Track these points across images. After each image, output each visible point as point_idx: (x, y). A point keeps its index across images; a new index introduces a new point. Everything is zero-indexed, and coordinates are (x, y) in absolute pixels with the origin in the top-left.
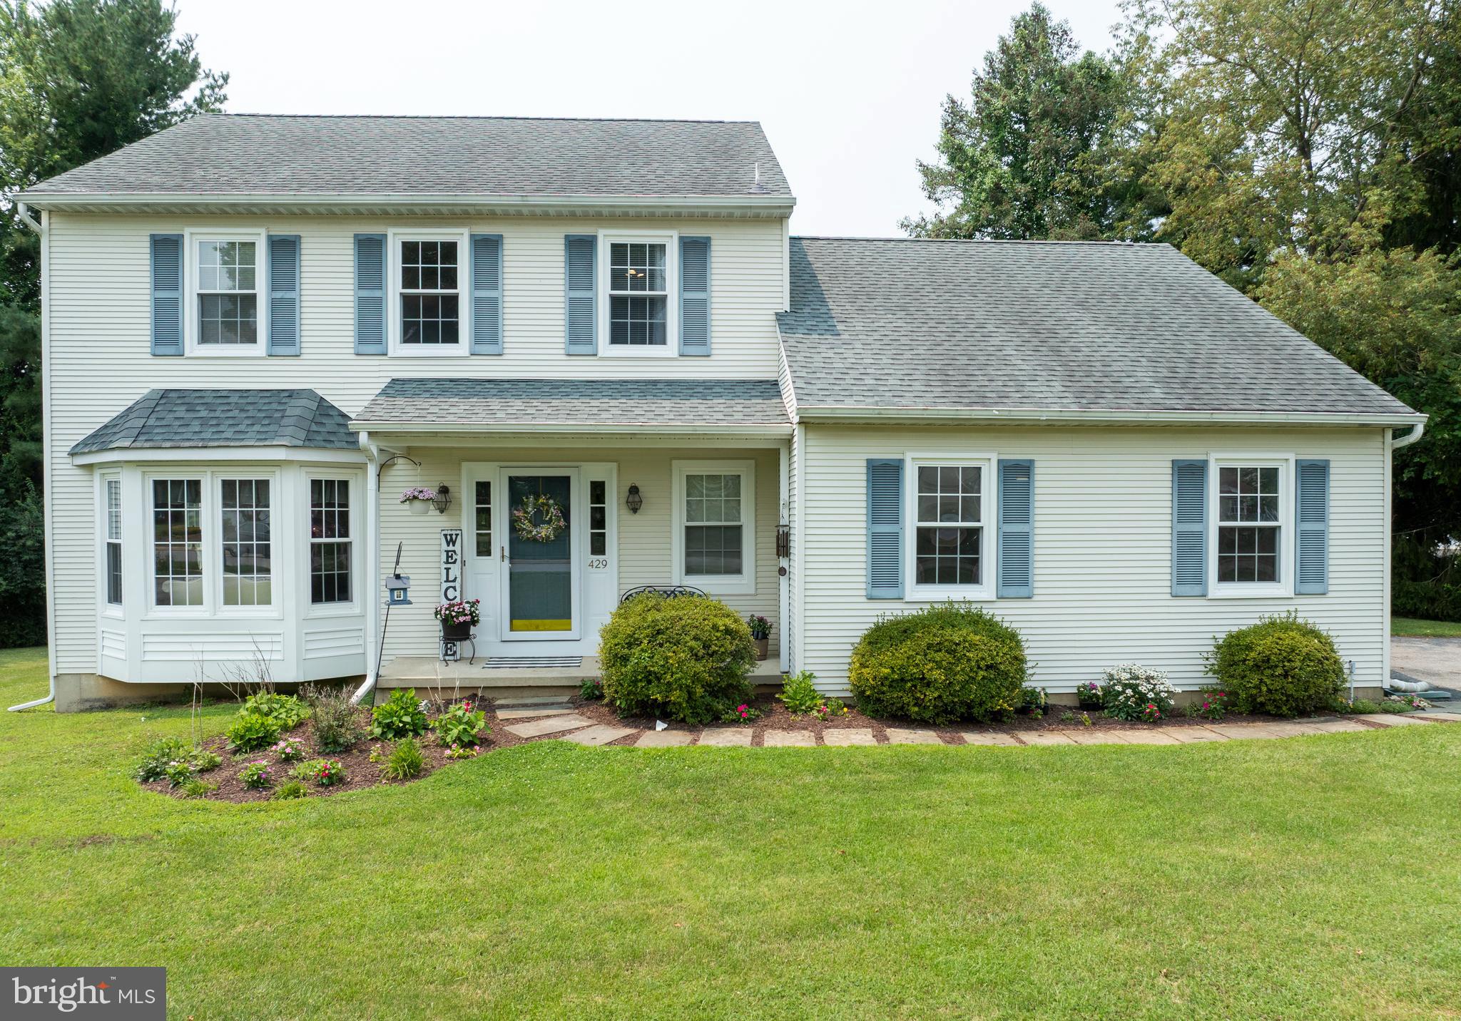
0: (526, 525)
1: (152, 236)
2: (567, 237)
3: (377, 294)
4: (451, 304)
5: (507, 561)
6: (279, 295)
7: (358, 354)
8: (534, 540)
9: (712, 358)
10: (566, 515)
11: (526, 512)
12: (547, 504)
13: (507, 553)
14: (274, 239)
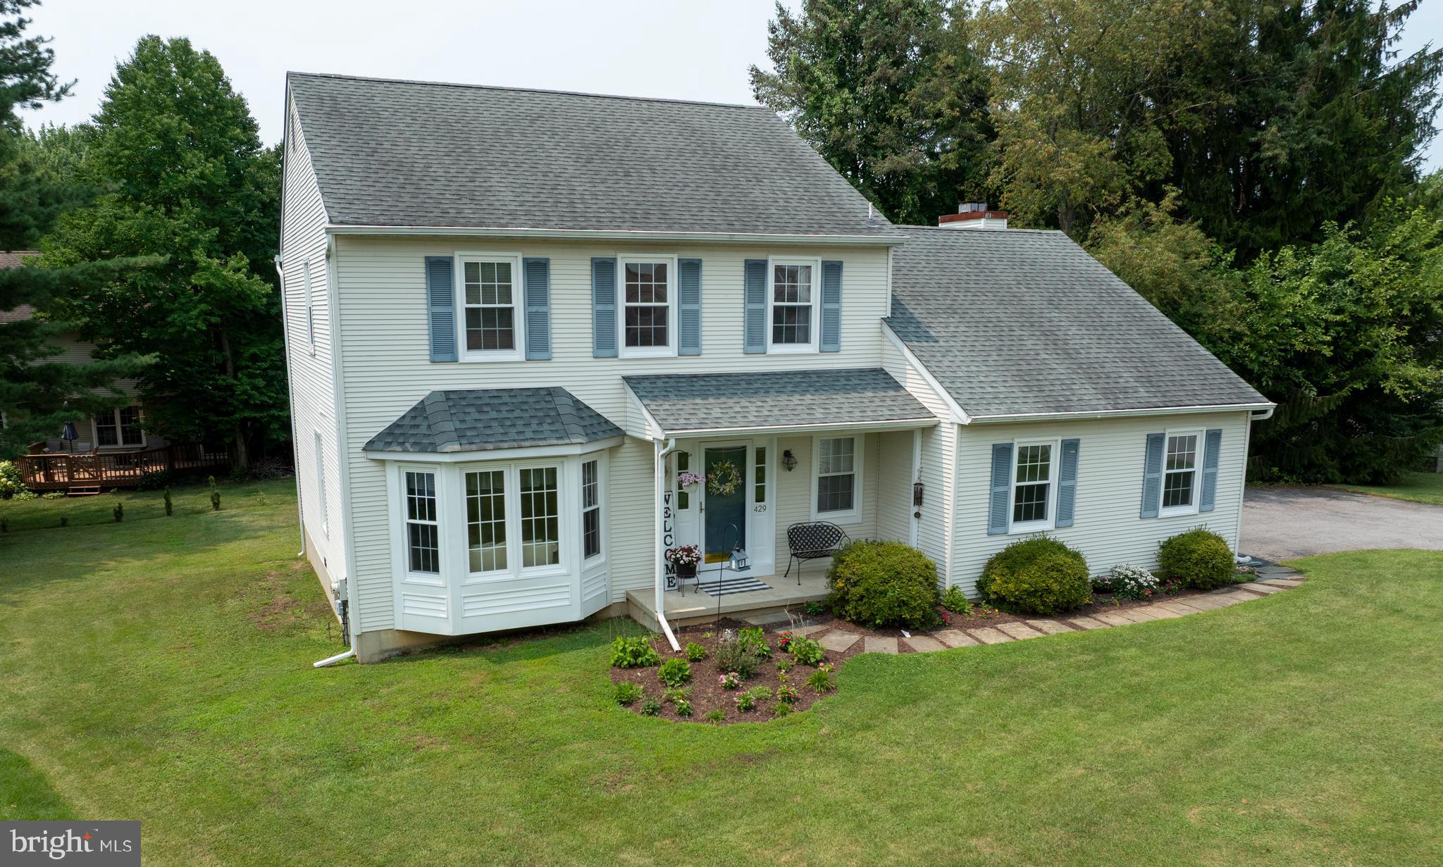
0: (716, 484)
1: (427, 258)
2: (746, 261)
3: (610, 307)
4: (662, 314)
5: (704, 512)
6: (534, 309)
7: (595, 357)
8: (721, 494)
9: (841, 353)
10: (743, 475)
11: (717, 475)
12: (730, 468)
13: (703, 507)
14: (530, 261)
